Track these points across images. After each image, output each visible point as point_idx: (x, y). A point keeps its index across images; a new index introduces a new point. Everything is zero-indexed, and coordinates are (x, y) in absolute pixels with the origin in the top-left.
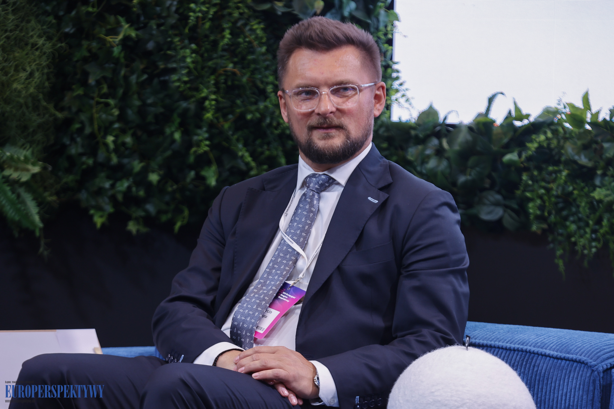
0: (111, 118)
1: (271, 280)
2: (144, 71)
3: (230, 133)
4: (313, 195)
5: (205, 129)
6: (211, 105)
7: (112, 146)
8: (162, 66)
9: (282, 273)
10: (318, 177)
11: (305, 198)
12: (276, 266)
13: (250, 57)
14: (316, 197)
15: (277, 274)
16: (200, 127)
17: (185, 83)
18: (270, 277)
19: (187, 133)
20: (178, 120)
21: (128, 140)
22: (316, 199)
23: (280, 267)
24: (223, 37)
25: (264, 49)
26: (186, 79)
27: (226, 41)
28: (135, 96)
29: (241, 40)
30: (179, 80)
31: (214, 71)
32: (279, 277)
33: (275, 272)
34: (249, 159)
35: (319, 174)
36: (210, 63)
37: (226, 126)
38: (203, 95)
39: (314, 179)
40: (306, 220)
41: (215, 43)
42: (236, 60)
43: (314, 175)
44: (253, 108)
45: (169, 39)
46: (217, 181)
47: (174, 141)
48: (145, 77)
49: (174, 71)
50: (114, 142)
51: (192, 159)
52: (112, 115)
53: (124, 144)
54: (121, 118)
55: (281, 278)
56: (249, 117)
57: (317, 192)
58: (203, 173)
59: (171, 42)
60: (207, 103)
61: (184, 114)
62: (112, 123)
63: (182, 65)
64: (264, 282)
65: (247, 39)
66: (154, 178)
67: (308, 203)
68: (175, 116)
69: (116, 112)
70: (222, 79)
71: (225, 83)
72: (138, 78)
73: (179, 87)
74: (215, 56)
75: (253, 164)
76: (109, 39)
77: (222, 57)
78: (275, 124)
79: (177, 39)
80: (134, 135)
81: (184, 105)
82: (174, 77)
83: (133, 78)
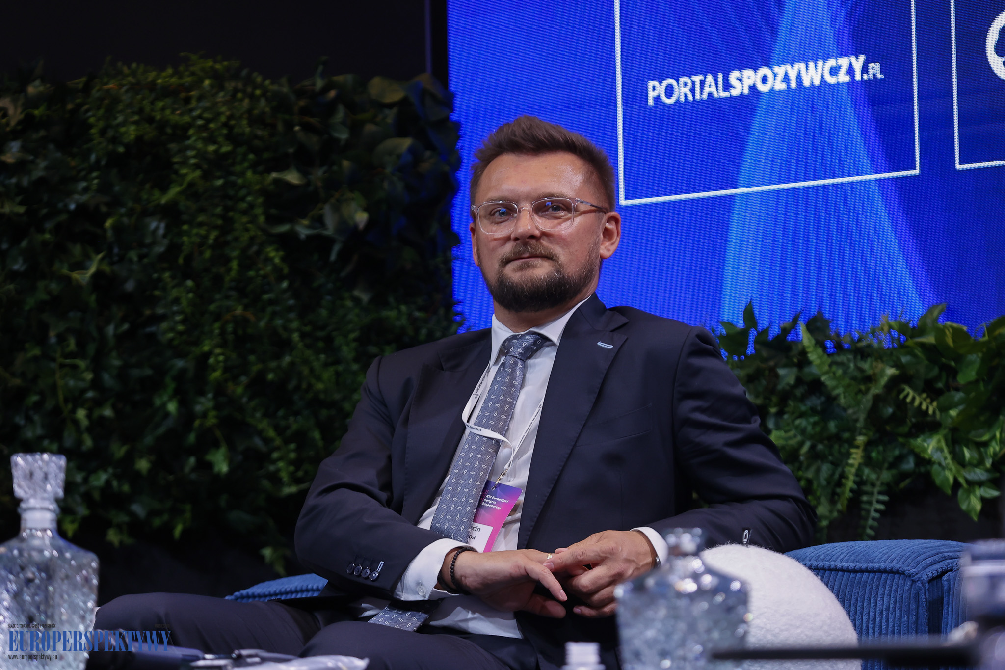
0: (81, 385)
1: (463, 485)
2: (123, 320)
3: (245, 399)
4: (516, 363)
5: (210, 395)
6: (218, 362)
7: (85, 422)
8: (148, 312)
9: (477, 474)
10: (520, 338)
11: (504, 369)
12: (467, 464)
13: (266, 297)
14: (520, 365)
15: (470, 476)
16: (202, 393)
17: (181, 333)
18: (461, 482)
19: (185, 404)
20: (171, 386)
21: (108, 412)
22: (519, 368)
23: (473, 464)
24: (229, 270)
25: (285, 284)
26: (180, 328)
27: (233, 274)
28: (114, 354)
29: (252, 273)
30: (172, 329)
31: (217, 317)
32: (474, 481)
33: (468, 473)
34: (271, 433)
35: (521, 335)
36: (212, 307)
37: (239, 390)
38: (206, 348)
39: (515, 341)
40: (505, 397)
41: (218, 280)
42: (246, 301)
43: (514, 337)
44: (273, 364)
45: (155, 276)
46: (230, 464)
47: (167, 415)
48: (126, 326)
49: (163, 318)
50: (89, 416)
51: (192, 438)
52: (83, 380)
53: (102, 418)
54: (96, 384)
55: (477, 483)
56: (270, 376)
57: (520, 359)
58: (210, 457)
59: (160, 280)
60: (211, 360)
61: (180, 376)
62: (83, 391)
63: (175, 308)
64: (454, 490)
65: (262, 273)
66: (143, 465)
67: (508, 374)
68: (168, 380)
69: (89, 376)
70: (230, 328)
71: (235, 332)
72: (116, 328)
73: (171, 340)
74: (218, 296)
75: (278, 442)
76: (76, 275)
77: (227, 297)
78: (304, 386)
79: (167, 275)
80: (114, 407)
81: (180, 363)
82: (164, 325)
83: (110, 330)
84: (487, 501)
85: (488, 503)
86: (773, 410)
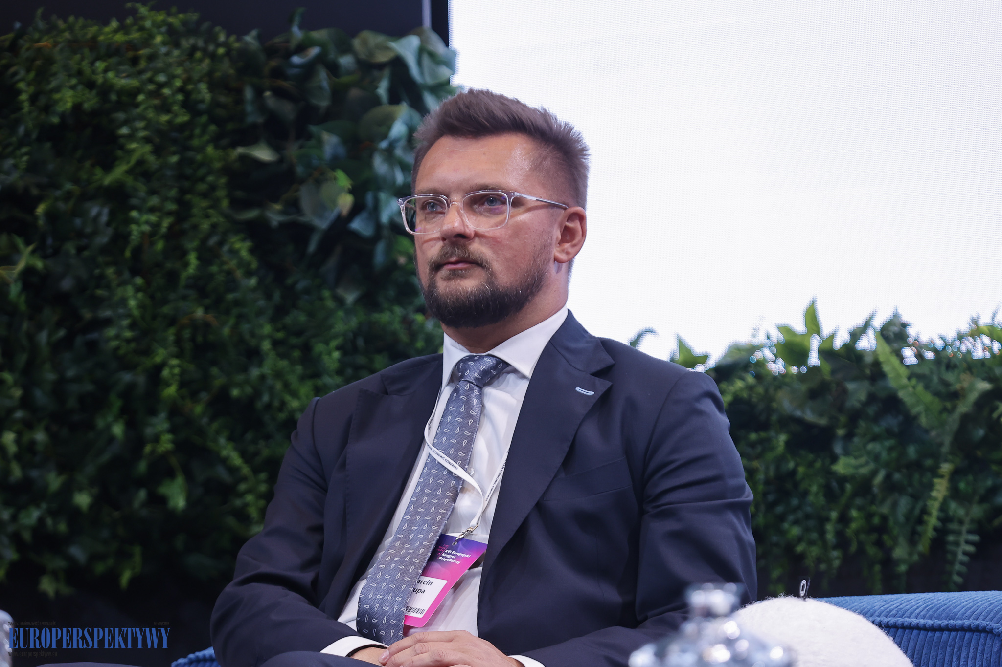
4: (471, 390)
10: (477, 360)
11: (458, 396)
12: (421, 510)
14: (476, 393)
22: (476, 396)
23: (427, 510)
35: (479, 356)
39: (471, 364)
43: (470, 359)
57: (477, 386)
67: (463, 403)
84: (446, 555)
85: (446, 557)
86: (841, 432)
